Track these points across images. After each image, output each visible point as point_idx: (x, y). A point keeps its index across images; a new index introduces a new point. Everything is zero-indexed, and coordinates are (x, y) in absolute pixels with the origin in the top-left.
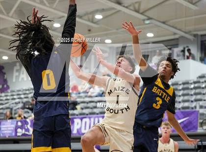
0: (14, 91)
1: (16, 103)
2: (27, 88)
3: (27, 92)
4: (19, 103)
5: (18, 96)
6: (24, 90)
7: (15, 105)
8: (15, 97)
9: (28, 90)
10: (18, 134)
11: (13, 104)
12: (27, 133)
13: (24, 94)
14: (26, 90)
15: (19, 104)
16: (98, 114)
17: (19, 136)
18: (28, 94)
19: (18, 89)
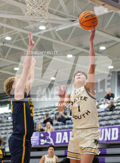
0: (37, 110)
1: (39, 119)
2: (48, 107)
3: (48, 110)
4: (41, 118)
5: (41, 113)
6: (45, 108)
7: (38, 120)
8: (38, 114)
9: (48, 108)
10: (42, 144)
11: (36, 119)
12: (48, 142)
13: (46, 111)
14: (47, 108)
15: (41, 120)
16: (104, 126)
17: (42, 145)
18: (48, 111)
19: (40, 107)
